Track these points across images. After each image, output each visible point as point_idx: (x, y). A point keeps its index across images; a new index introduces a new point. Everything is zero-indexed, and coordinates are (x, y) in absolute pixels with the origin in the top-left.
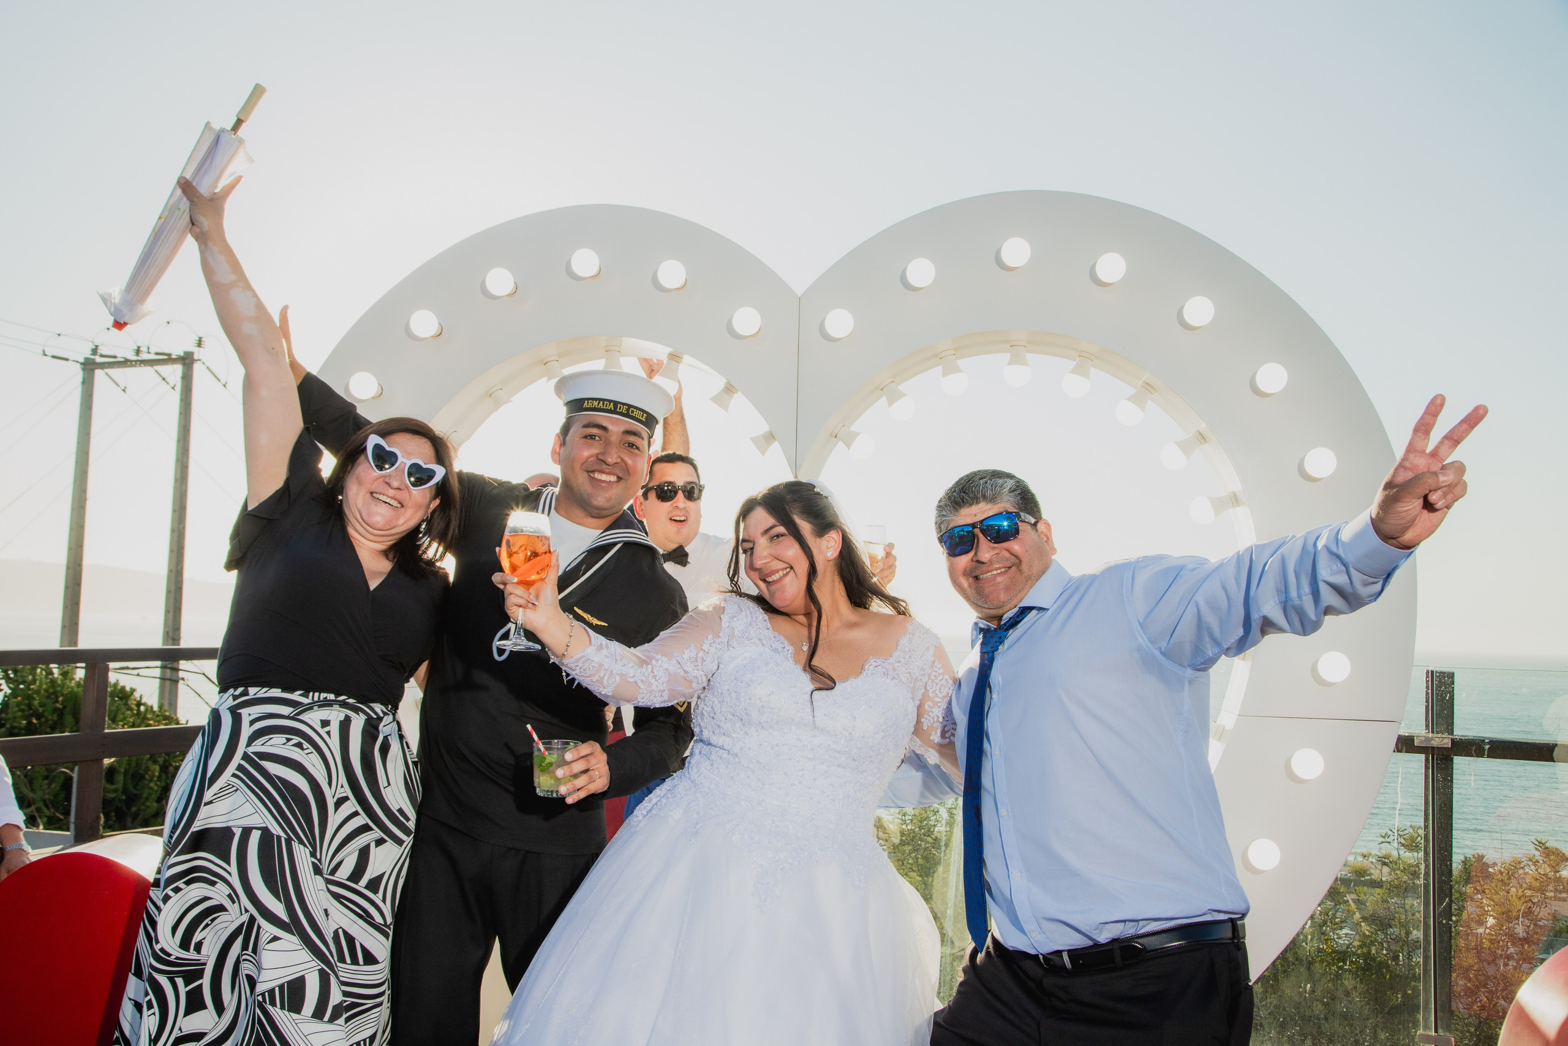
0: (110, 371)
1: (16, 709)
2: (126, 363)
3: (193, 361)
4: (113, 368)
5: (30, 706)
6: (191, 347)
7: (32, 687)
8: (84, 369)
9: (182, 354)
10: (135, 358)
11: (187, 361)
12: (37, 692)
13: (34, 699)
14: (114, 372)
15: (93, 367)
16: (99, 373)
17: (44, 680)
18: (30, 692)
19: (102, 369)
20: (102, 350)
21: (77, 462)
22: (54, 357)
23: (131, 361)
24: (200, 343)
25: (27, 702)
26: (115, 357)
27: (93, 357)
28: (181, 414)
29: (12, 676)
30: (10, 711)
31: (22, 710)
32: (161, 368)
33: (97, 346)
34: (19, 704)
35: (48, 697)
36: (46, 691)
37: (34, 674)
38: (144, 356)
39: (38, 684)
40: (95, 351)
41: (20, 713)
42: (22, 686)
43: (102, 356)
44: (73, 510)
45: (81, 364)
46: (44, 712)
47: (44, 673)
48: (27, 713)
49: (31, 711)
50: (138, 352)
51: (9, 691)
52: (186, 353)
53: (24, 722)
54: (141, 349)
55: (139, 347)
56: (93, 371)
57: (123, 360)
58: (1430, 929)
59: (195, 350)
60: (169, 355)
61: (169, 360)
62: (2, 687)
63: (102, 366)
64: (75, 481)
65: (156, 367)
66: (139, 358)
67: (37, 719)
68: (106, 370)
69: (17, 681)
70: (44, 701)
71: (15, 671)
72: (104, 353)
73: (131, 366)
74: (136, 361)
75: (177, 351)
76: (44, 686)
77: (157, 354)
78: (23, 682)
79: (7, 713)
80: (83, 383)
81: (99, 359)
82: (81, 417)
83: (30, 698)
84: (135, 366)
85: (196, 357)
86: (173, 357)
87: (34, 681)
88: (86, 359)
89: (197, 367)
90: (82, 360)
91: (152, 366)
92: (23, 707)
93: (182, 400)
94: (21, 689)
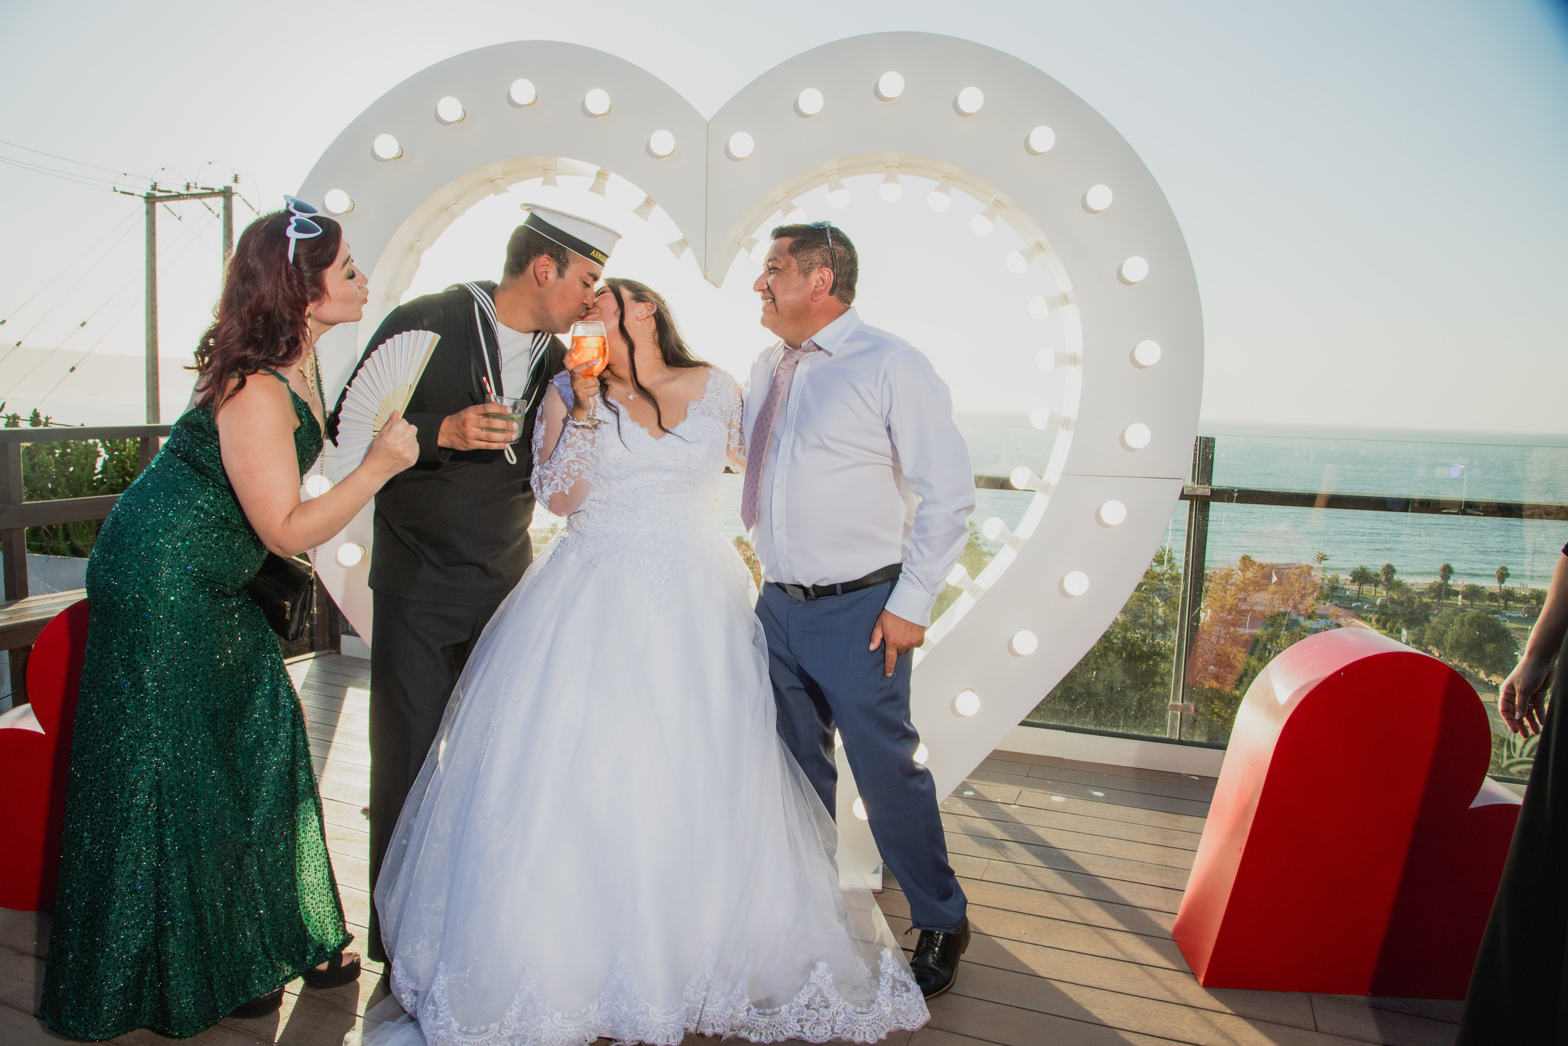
0: (168, 203)
1: (113, 470)
2: (179, 197)
3: (232, 194)
4: (169, 200)
5: (124, 469)
6: (229, 183)
7: (123, 453)
8: (147, 202)
9: (223, 189)
10: (186, 192)
11: (227, 194)
12: (128, 457)
13: (126, 462)
14: (171, 204)
15: (155, 200)
16: (159, 205)
17: (132, 448)
18: (123, 458)
19: (161, 201)
20: (160, 187)
21: (147, 277)
22: (122, 192)
23: (183, 195)
24: (236, 180)
25: (120, 465)
26: (170, 192)
27: (153, 192)
28: (225, 237)
29: (109, 445)
30: (108, 472)
31: (118, 471)
32: (207, 200)
33: (156, 184)
34: (115, 466)
35: (137, 461)
36: (134, 456)
37: (125, 443)
38: (193, 191)
39: (127, 450)
40: (154, 188)
41: (116, 474)
42: (116, 453)
43: (160, 191)
44: (147, 315)
45: (144, 198)
46: (134, 472)
47: (132, 442)
48: (121, 473)
49: (125, 472)
50: (188, 187)
51: (107, 457)
52: (226, 188)
53: (120, 480)
54: (191, 185)
55: (188, 184)
56: (154, 203)
57: (176, 194)
58: (1184, 630)
59: (233, 185)
60: (213, 189)
61: (213, 193)
62: (101, 454)
63: (161, 199)
64: (147, 292)
65: (204, 200)
66: (190, 193)
67: (130, 478)
68: (165, 203)
69: (112, 449)
70: (135, 464)
71: (111, 442)
72: (161, 189)
73: (183, 199)
74: (187, 195)
75: (219, 187)
76: (133, 453)
77: (203, 189)
78: (117, 450)
79: (106, 474)
80: (147, 213)
81: (158, 194)
82: (147, 241)
83: (123, 462)
84: (187, 199)
85: (234, 191)
86: (216, 191)
87: (125, 449)
88: (148, 194)
89: (235, 199)
90: (145, 195)
91: (200, 199)
92: (118, 469)
93: (225, 226)
94: (116, 455)
